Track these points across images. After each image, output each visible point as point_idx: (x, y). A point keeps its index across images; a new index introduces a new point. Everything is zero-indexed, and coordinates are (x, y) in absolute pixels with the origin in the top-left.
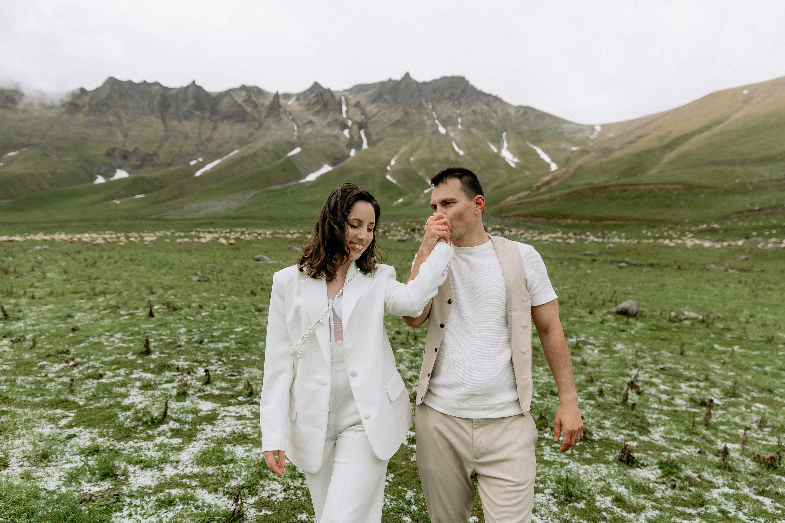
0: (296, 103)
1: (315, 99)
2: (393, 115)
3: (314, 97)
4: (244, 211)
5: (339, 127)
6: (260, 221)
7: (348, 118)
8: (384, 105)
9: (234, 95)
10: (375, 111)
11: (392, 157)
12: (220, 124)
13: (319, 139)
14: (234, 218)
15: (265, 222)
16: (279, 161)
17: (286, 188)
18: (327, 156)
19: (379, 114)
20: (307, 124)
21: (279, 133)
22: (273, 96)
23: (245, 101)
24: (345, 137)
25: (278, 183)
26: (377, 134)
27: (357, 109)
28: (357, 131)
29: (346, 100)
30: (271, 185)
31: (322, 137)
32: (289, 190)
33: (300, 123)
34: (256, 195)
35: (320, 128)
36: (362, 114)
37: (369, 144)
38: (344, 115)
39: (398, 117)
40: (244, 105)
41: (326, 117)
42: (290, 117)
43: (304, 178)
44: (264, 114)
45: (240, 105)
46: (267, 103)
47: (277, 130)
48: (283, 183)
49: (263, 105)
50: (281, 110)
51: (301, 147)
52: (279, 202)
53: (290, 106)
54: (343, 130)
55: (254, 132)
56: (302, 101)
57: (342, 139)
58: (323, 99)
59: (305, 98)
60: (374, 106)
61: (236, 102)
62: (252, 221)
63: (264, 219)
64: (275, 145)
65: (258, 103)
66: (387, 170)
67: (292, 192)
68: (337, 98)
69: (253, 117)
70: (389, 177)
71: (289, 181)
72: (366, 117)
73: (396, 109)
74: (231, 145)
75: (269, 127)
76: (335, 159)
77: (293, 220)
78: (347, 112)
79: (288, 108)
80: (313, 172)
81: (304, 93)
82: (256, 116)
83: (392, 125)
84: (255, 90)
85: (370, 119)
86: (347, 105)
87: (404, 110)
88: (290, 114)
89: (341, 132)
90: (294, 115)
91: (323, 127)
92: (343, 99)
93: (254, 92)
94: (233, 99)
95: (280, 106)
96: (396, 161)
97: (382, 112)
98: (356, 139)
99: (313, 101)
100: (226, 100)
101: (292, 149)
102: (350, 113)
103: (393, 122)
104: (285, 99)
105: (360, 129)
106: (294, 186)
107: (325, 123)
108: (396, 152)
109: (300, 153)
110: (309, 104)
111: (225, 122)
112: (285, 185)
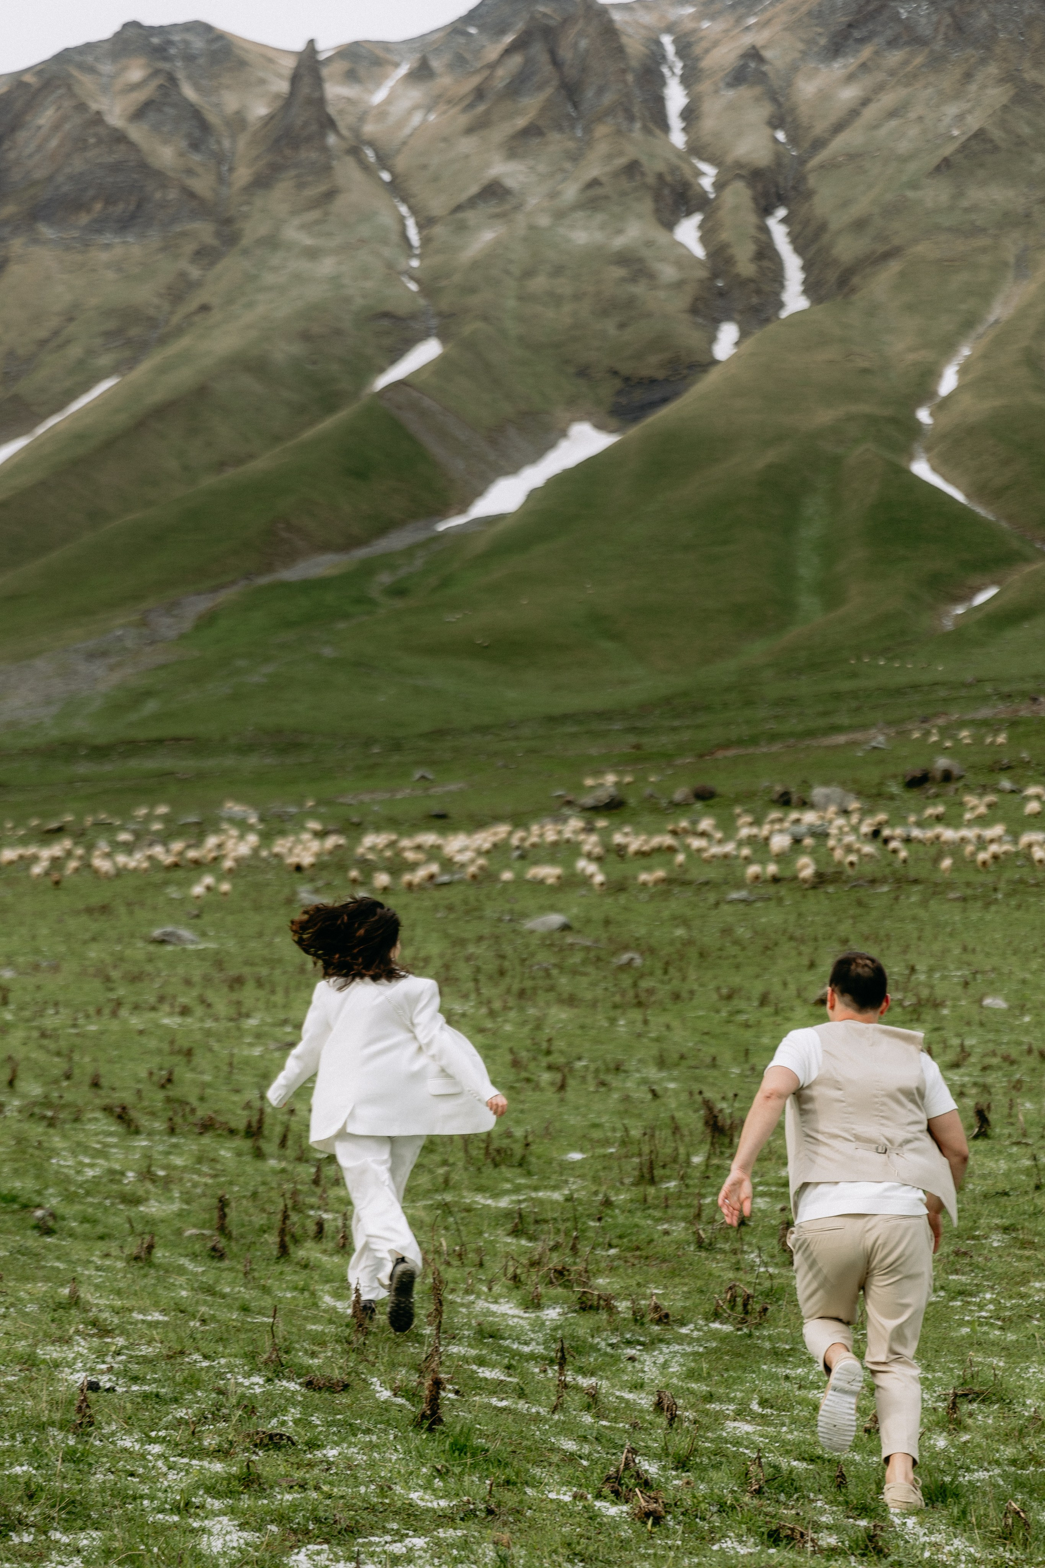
0: (415, 94)
1: (516, 61)
2: (952, 110)
3: (508, 51)
4: (151, 706)
5: (647, 205)
6: (229, 761)
7: (696, 149)
8: (895, 57)
9: (86, 82)
10: (849, 94)
11: (948, 348)
12: (17, 245)
13: (539, 283)
14: (99, 752)
15: (252, 762)
16: (328, 424)
17: (367, 569)
18: (583, 372)
19: (870, 113)
20: (472, 202)
21: (327, 266)
22: (290, 63)
23: (139, 114)
24: (684, 259)
25: (325, 547)
26: (860, 225)
27: (745, 93)
28: (752, 219)
29: (683, 50)
30: (291, 557)
31: (558, 271)
32: (385, 578)
33: (438, 205)
34: (209, 619)
35: (544, 221)
36: (775, 123)
37: (810, 288)
38: (678, 138)
39: (974, 123)
40: (136, 133)
41: (575, 157)
42: (386, 176)
43: (464, 506)
44: (243, 175)
45: (119, 138)
46: (260, 110)
47: (312, 254)
48: (352, 543)
49: (238, 122)
50: (332, 140)
51: (444, 337)
52: (328, 652)
53: (382, 112)
54: (670, 225)
55: (195, 273)
56: (445, 81)
57: (668, 273)
58: (556, 62)
59: (459, 62)
60: (839, 68)
61: (98, 119)
62: (187, 764)
63: (246, 749)
64: (306, 337)
65: (212, 118)
66: (914, 429)
67: (398, 591)
68: (634, 46)
69: (191, 195)
70: (921, 469)
71: (384, 527)
72: (793, 139)
73: (968, 76)
74: (75, 351)
75: (272, 242)
76: (630, 382)
77: (397, 746)
78: (689, 115)
79: (369, 129)
80: (513, 468)
81: (457, 28)
82: (202, 185)
83: (945, 166)
84: (198, 44)
85: (819, 144)
86: (687, 80)
87: (1010, 77)
88: (383, 161)
89: (659, 235)
90: (401, 163)
91: (560, 215)
92: (667, 40)
93: (189, 58)
94: (82, 107)
95: (329, 124)
96: (963, 371)
97: (888, 99)
98: (745, 267)
99: (503, 75)
100: (46, 117)
101: (396, 354)
102: (708, 124)
103: (948, 150)
104: (351, 76)
105: (767, 211)
106: (410, 552)
107: (571, 192)
108: (969, 324)
109: (437, 367)
110: (480, 93)
111: (46, 231)
112: (362, 553)
